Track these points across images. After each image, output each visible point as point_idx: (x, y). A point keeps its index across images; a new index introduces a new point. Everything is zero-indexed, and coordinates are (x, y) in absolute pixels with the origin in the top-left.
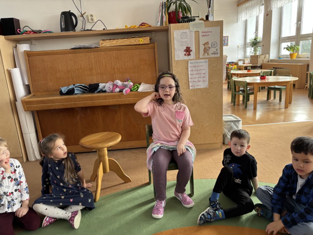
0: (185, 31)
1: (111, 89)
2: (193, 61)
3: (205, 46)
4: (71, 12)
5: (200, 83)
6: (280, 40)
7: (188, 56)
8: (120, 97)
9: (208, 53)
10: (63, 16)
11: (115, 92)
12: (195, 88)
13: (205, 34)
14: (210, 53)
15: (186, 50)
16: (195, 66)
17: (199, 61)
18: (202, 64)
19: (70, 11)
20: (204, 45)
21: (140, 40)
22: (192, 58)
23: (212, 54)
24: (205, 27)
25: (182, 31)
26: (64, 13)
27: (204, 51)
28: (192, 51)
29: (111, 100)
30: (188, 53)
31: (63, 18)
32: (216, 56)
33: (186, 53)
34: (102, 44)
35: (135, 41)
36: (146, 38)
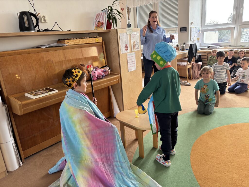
5: (133, 68)
10: (25, 16)
12: (131, 71)
13: (133, 36)
16: (130, 57)
17: (131, 53)
18: (133, 55)
19: (29, 11)
20: (133, 43)
23: (137, 48)
25: (123, 34)
28: (128, 47)
32: (138, 50)
34: (67, 43)
35: (93, 40)
36: (100, 38)
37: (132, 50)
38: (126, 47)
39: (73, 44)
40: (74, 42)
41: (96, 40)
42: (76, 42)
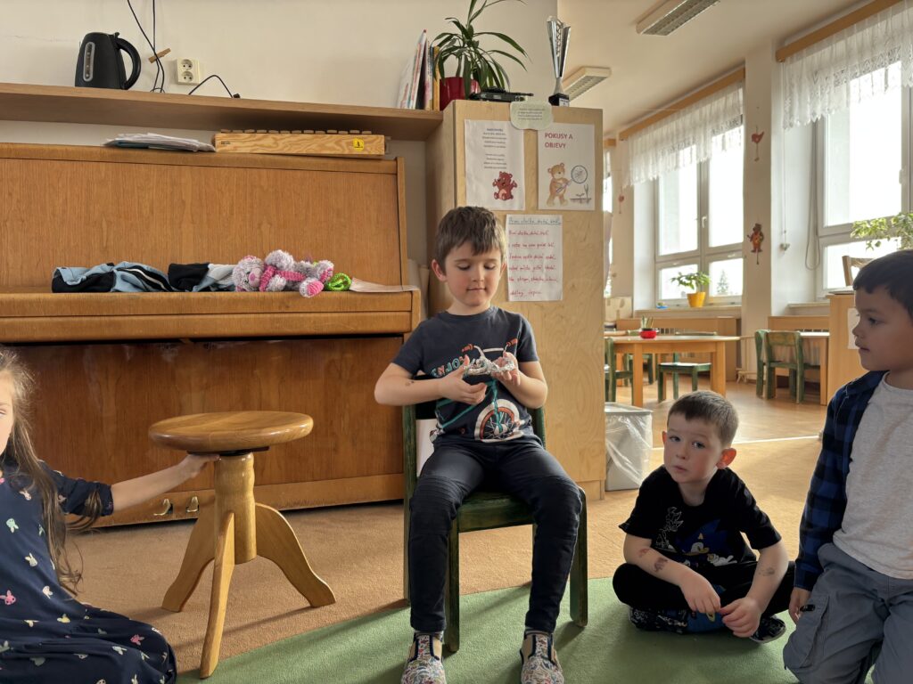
0: (497, 124)
1: (253, 278)
2: (519, 217)
3: (553, 175)
4: (119, 37)
5: (540, 286)
6: (655, 262)
7: (506, 199)
8: (288, 307)
9: (561, 198)
10: (90, 47)
11: (270, 291)
12: (525, 300)
13: (554, 141)
14: (566, 197)
15: (499, 180)
16: (526, 233)
17: (536, 217)
18: (545, 228)
19: (117, 34)
20: (552, 171)
21: (356, 141)
22: (516, 208)
23: (574, 200)
24: (555, 121)
25: (487, 124)
26: (94, 38)
27: (551, 189)
28: (516, 186)
29: (253, 316)
30: (504, 191)
31: (90, 50)
32: (584, 207)
33: (500, 190)
34: (223, 143)
35: (338, 143)
36: (374, 136)
37: (543, 204)
38: (505, 184)
39: (248, 150)
40: (254, 143)
41: (356, 144)
42: (262, 146)
